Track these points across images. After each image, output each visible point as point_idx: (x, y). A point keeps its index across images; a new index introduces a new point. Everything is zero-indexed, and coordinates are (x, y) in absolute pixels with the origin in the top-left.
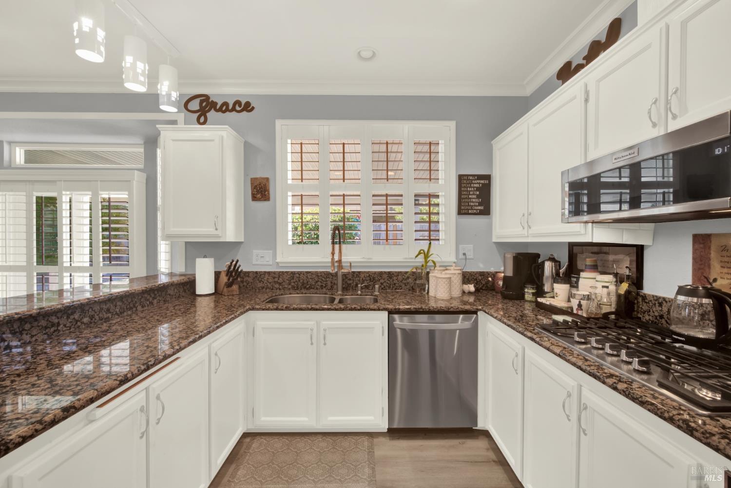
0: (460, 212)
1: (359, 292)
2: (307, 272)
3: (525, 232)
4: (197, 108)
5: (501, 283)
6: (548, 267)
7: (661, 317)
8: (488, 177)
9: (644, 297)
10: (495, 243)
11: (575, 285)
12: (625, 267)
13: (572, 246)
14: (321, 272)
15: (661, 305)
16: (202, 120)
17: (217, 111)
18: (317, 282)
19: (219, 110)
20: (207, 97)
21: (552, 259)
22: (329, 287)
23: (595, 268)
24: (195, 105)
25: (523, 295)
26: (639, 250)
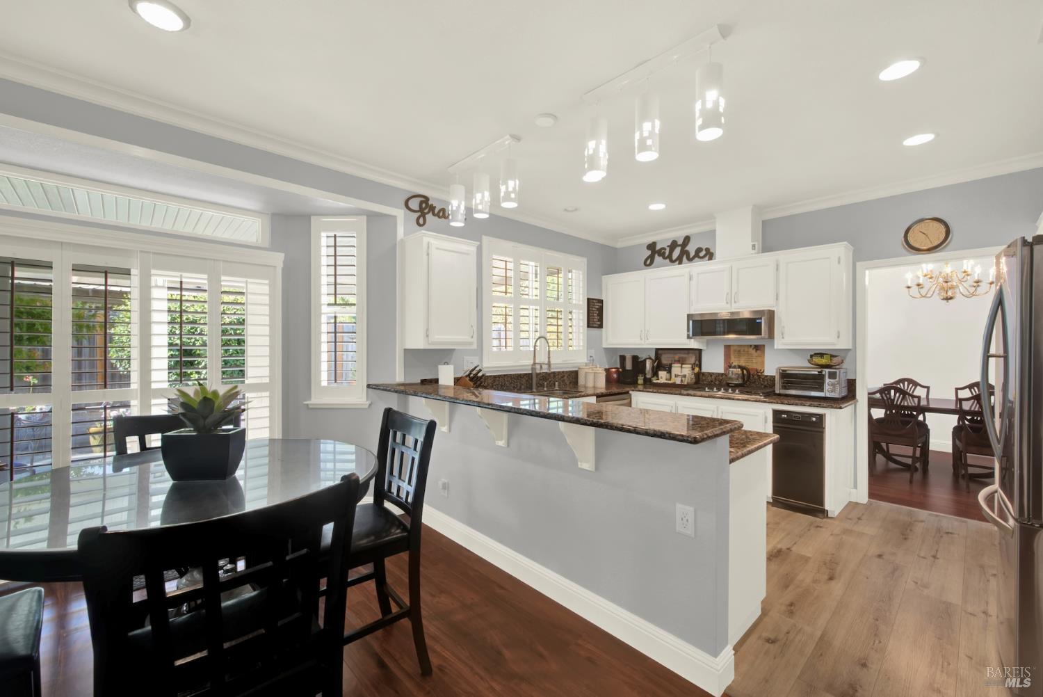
0: (589, 326)
1: (545, 389)
2: (505, 375)
3: (643, 342)
4: (417, 208)
5: (615, 376)
6: (648, 364)
7: (712, 381)
8: (601, 301)
9: (703, 374)
10: (605, 348)
11: (669, 372)
12: (692, 360)
13: (657, 350)
14: (513, 375)
15: (711, 376)
16: (421, 221)
17: (434, 214)
18: (511, 384)
19: (438, 215)
20: (426, 199)
21: (650, 358)
22: (518, 388)
23: (678, 361)
24: (414, 204)
25: (637, 380)
26: (700, 351)
